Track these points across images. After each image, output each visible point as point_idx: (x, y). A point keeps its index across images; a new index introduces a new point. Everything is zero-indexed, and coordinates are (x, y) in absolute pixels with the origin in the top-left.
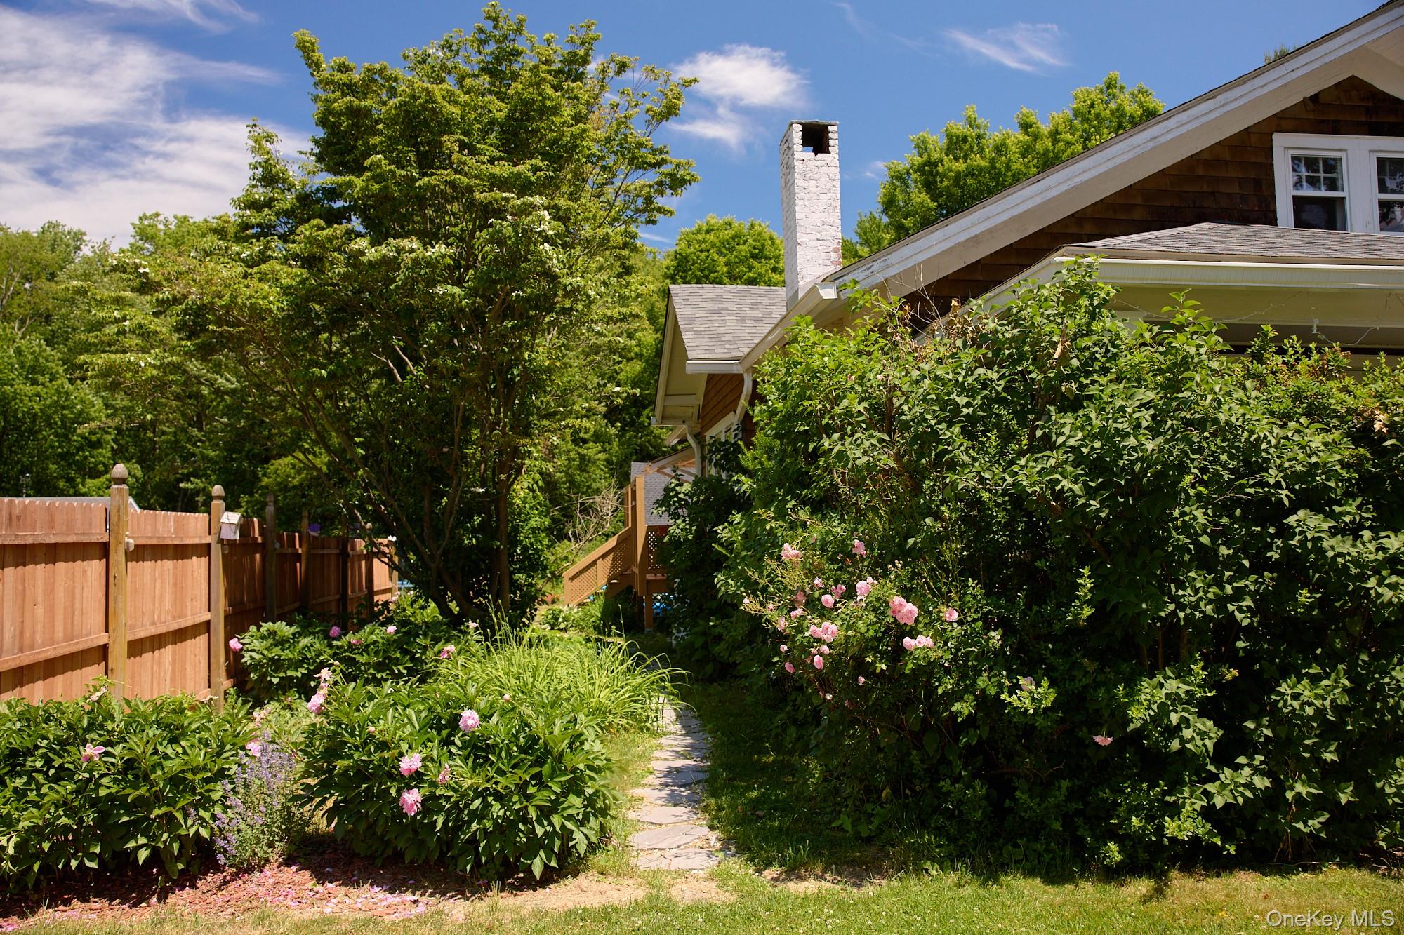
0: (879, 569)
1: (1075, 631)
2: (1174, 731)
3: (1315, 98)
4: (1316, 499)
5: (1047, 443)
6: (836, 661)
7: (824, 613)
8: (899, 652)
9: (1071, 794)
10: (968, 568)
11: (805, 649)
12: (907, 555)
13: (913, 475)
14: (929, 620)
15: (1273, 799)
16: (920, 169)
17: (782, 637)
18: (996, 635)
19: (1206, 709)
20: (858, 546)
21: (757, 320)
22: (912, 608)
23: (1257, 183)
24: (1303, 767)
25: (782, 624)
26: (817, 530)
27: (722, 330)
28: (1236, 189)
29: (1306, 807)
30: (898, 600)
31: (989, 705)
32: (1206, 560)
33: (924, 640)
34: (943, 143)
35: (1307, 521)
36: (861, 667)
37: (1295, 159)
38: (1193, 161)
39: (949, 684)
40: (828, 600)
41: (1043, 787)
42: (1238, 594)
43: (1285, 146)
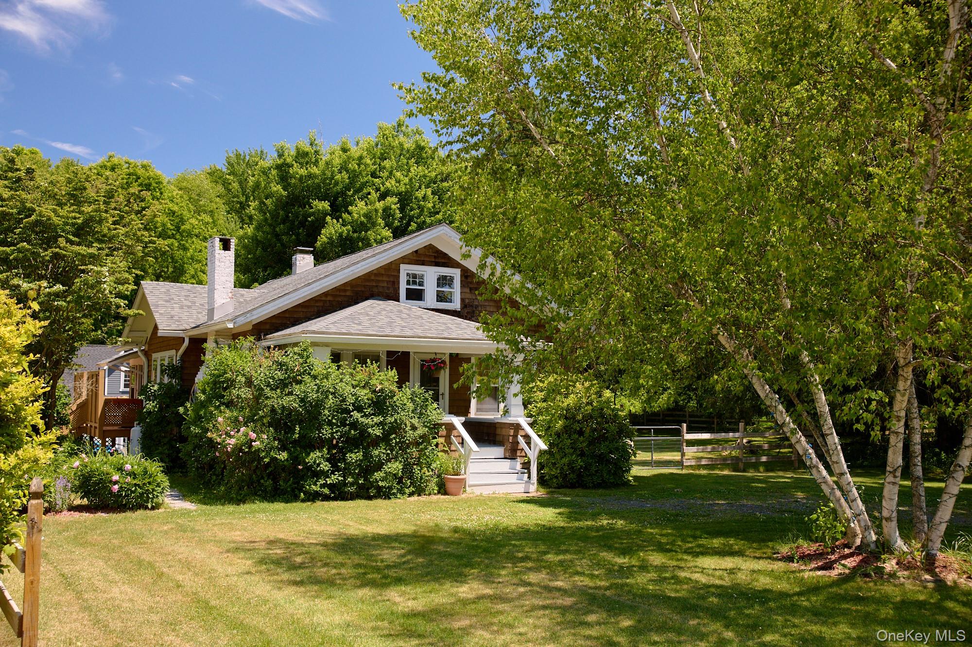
0: (246, 424)
1: (295, 440)
2: (318, 465)
3: (416, 252)
4: (359, 409)
5: (291, 393)
6: (233, 450)
7: (230, 436)
8: (251, 446)
9: (294, 483)
10: (270, 425)
11: (225, 447)
12: (254, 421)
13: (257, 399)
14: (258, 438)
15: (344, 484)
16: (278, 167)
17: (219, 444)
18: (276, 442)
19: (328, 460)
20: (241, 419)
21: (189, 307)
22: (255, 435)
23: (394, 283)
24: (350, 474)
25: (219, 440)
26: (228, 413)
27: (173, 313)
28: (385, 285)
29: (352, 484)
30: (251, 433)
31: (273, 460)
32: (330, 423)
33: (258, 443)
34: (293, 153)
35: (356, 415)
36: (241, 450)
37: (408, 275)
38: (370, 273)
39: (263, 454)
40: (232, 433)
41: (286, 481)
42: (337, 432)
43: (405, 270)
